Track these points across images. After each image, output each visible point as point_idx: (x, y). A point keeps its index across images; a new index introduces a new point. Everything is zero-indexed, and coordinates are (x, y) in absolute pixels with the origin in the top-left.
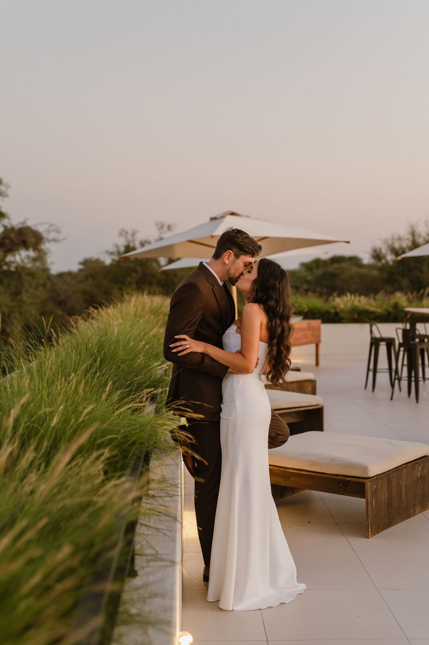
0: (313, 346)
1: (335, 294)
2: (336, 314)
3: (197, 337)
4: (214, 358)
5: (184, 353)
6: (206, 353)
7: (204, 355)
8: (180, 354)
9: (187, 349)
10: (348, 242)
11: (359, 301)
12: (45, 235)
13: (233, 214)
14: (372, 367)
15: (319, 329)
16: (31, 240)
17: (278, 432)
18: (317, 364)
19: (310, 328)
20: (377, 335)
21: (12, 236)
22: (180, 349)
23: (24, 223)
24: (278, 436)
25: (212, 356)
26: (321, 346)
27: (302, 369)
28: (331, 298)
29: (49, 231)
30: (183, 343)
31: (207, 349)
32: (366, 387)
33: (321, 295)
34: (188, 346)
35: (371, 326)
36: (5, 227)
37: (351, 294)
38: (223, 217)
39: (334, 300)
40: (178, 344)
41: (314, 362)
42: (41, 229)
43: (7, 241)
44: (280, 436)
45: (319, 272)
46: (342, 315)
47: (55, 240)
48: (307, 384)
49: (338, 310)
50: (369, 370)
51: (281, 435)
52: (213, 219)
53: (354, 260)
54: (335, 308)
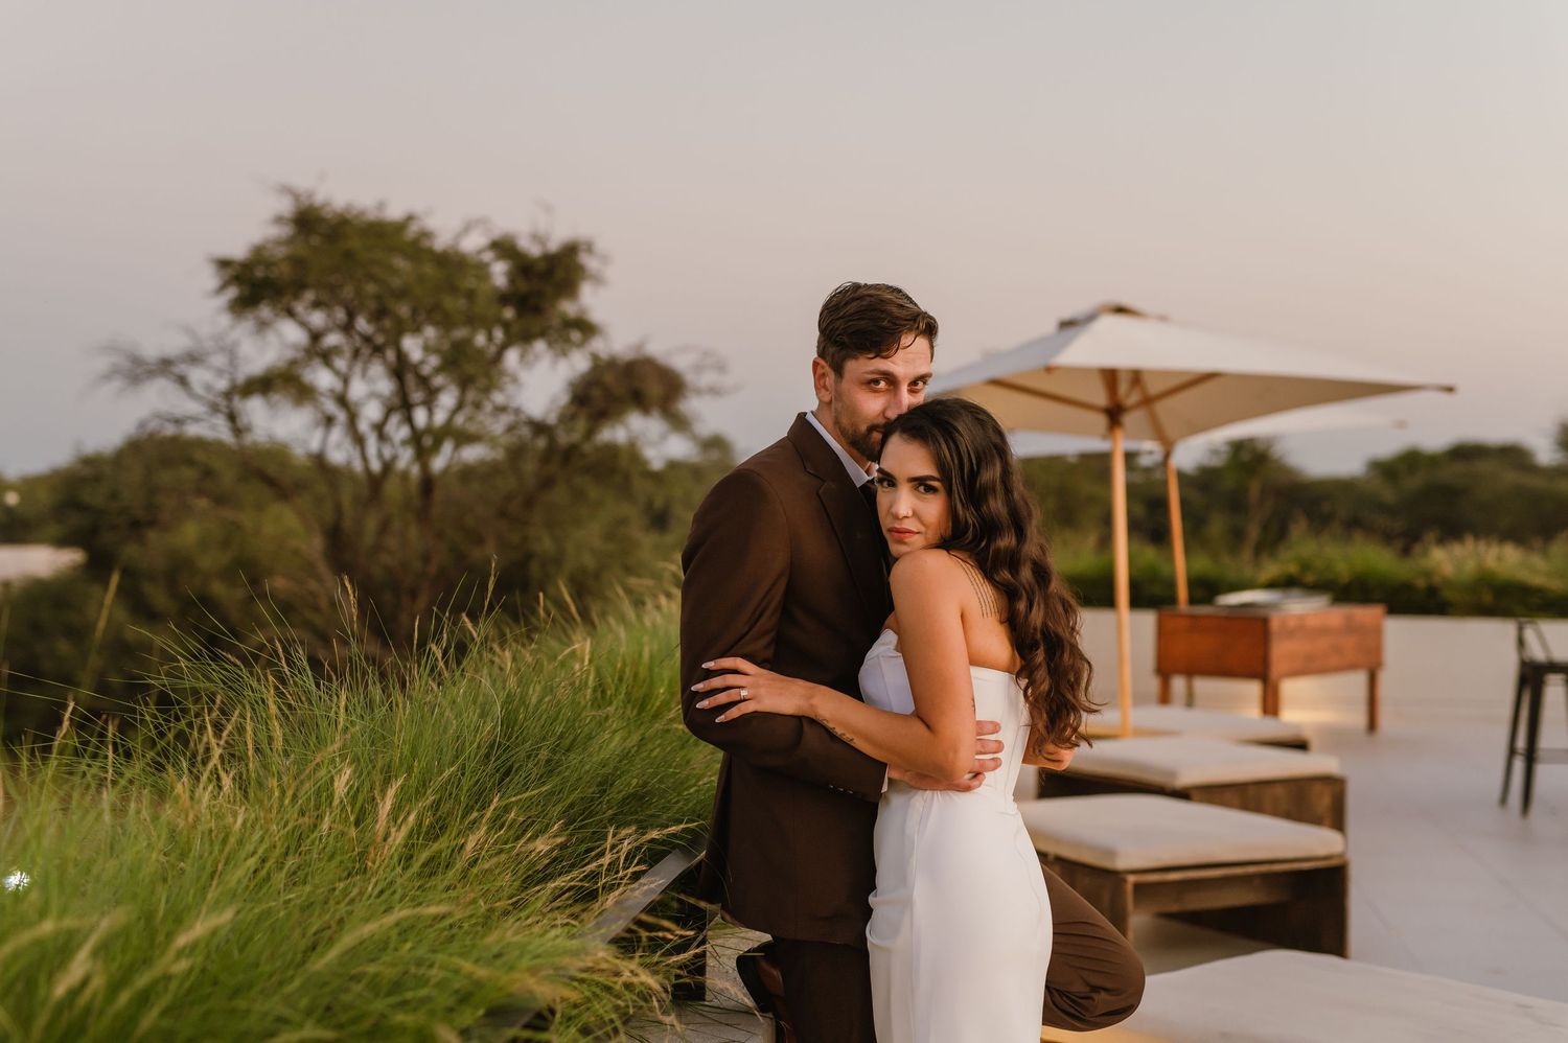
0: (1359, 679)
1: (1430, 536)
2: (1432, 591)
3: (784, 660)
4: (839, 731)
5: (734, 713)
6: (813, 716)
7: (803, 723)
8: (720, 719)
9: (745, 700)
10: (1450, 389)
11: (1499, 558)
12: (690, 378)
13: (1120, 310)
14: (1521, 743)
15: (1377, 632)
16: (654, 390)
17: (1095, 980)
18: (1372, 725)
19: (1350, 628)
20: (1537, 653)
21: (609, 378)
22: (722, 698)
23: (639, 347)
24: (1093, 995)
25: (830, 725)
26: (1385, 679)
27: (1314, 743)
28: (1417, 548)
29: (699, 368)
30: (731, 679)
31: (815, 701)
32: (1504, 799)
33: (1387, 538)
34: (744, 693)
35: (1520, 629)
36: (595, 357)
37: (1477, 537)
38: (1090, 318)
39: (1425, 553)
40: (716, 682)
41: (1359, 719)
42: (681, 363)
43: (596, 393)
44: (1103, 995)
45: (1414, 482)
46: (1448, 595)
47: (715, 391)
48: (1317, 788)
49: (1437, 580)
50: (1512, 752)
51: (1105, 990)
52: (1067, 325)
53: (1513, 456)
54: (1427, 574)
